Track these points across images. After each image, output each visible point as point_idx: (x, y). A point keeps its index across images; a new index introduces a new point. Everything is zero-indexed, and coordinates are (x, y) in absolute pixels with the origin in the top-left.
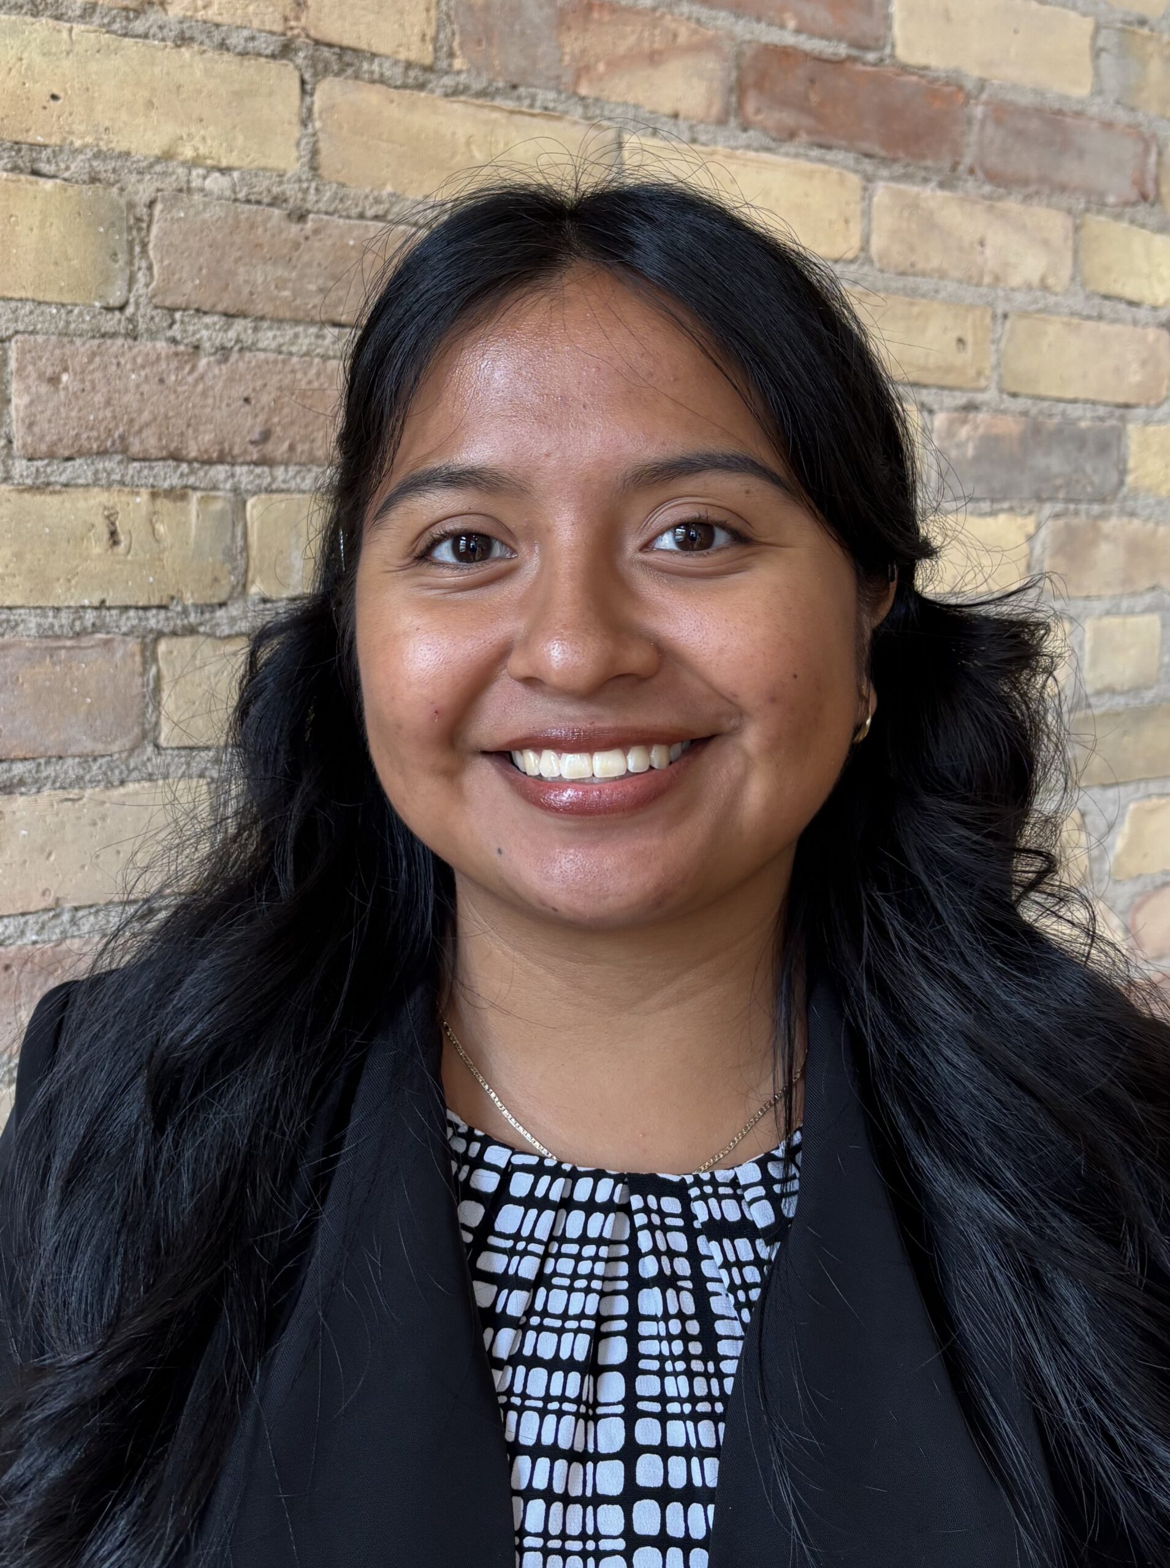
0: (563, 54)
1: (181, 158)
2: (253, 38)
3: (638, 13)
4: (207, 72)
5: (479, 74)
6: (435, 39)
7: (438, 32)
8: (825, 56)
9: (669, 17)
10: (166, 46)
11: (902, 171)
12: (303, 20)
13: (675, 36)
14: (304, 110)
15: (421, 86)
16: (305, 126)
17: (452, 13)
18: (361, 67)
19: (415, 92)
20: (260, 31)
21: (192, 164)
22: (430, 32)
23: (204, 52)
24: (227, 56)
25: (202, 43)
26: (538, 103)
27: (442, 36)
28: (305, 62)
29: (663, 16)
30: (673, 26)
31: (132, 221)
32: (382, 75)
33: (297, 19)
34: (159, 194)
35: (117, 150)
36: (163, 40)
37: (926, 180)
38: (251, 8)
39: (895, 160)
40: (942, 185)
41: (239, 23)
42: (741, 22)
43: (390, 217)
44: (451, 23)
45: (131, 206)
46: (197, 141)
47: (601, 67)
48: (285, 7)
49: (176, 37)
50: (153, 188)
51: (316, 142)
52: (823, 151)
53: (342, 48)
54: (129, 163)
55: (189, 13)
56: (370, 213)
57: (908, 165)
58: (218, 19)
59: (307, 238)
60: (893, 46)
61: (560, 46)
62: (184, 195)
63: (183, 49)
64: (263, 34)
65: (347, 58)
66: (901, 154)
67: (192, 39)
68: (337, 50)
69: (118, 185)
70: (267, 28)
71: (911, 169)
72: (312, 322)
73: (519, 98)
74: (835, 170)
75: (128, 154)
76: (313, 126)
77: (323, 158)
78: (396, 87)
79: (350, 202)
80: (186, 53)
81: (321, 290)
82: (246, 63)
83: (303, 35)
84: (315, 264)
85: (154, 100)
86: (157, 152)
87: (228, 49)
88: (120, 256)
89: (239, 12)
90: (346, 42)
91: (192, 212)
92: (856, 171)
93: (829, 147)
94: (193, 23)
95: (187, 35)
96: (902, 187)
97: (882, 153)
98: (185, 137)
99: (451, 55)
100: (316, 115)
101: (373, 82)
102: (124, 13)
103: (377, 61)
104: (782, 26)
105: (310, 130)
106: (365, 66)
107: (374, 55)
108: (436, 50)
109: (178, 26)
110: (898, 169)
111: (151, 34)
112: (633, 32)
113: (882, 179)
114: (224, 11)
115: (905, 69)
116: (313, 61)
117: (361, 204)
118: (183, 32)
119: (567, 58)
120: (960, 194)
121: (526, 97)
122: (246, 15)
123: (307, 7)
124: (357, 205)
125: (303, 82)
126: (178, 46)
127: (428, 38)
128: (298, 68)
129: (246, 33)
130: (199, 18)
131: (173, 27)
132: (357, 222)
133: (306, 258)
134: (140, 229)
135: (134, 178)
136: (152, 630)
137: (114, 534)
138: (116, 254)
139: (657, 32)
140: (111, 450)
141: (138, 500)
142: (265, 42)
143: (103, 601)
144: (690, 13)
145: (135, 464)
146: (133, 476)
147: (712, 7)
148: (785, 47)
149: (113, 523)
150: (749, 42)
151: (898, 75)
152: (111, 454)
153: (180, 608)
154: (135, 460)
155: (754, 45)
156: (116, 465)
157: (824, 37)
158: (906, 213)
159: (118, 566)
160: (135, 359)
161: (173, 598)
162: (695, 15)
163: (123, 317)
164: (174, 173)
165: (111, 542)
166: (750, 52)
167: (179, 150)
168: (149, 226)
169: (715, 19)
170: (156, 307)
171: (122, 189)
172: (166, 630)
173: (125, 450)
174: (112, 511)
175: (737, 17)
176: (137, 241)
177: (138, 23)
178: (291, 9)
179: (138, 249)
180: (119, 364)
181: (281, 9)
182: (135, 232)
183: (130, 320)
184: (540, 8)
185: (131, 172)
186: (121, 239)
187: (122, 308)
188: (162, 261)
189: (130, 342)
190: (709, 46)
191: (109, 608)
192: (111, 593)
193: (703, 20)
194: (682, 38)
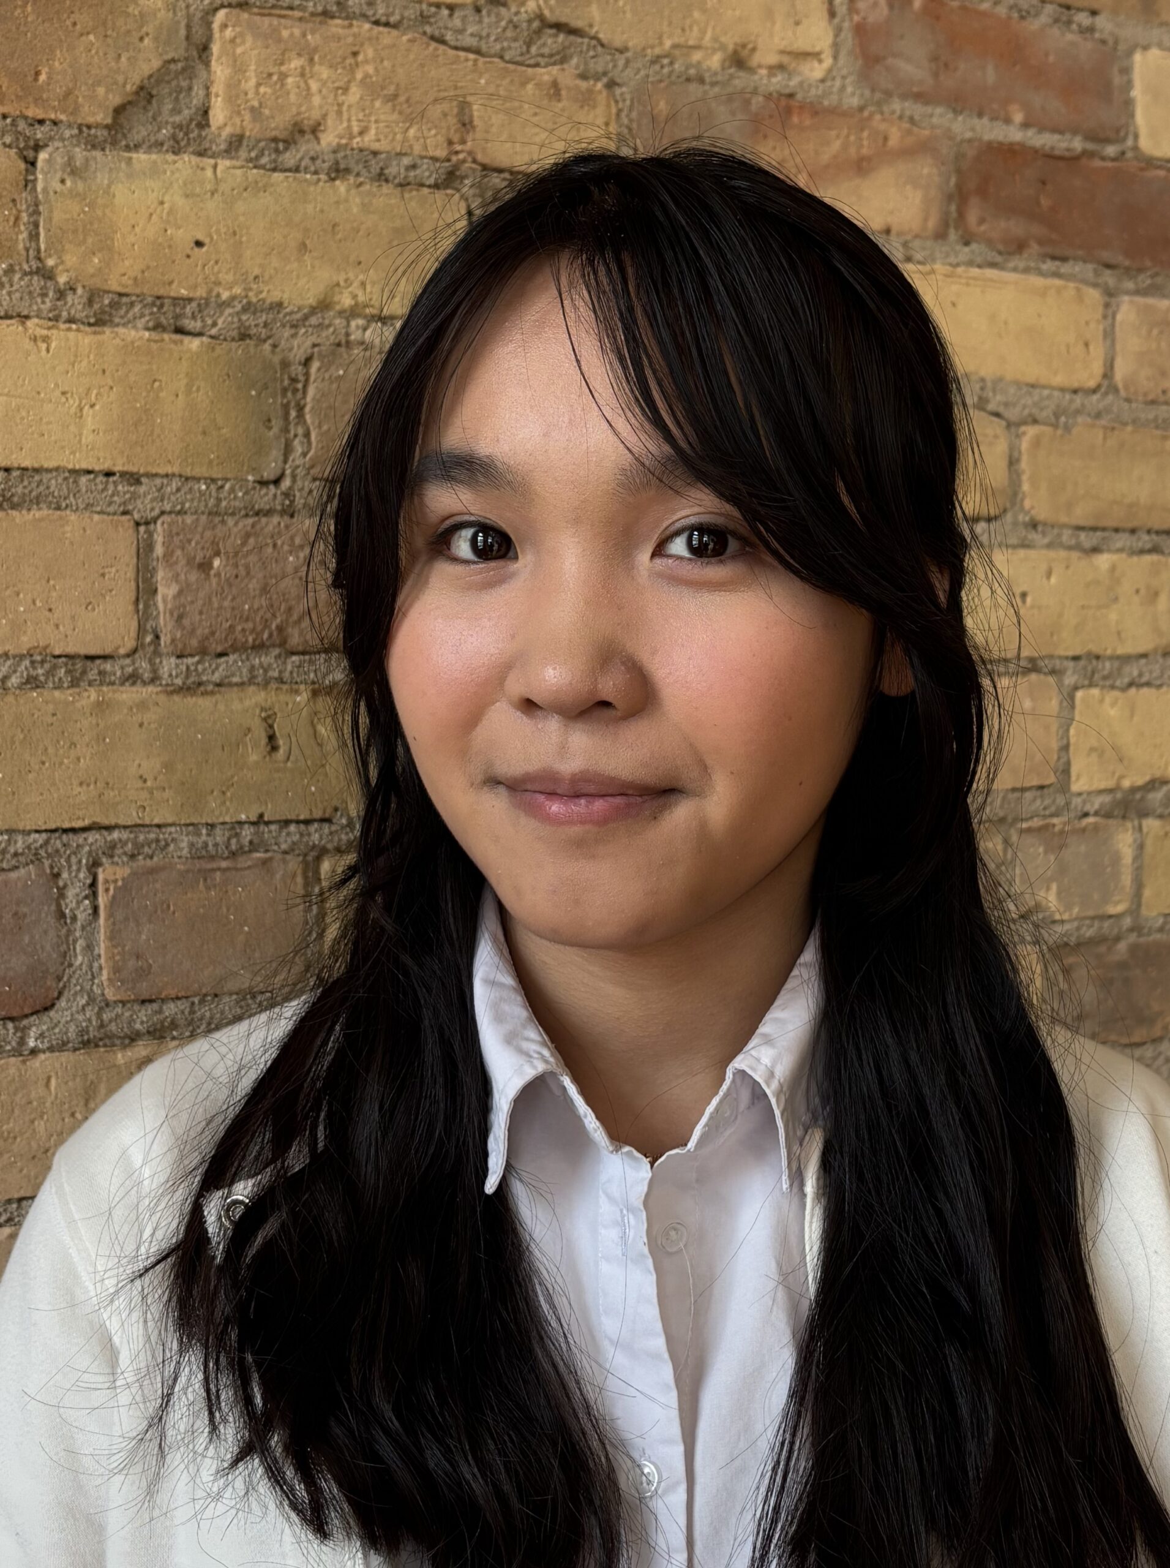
1: (338, 307)
2: (414, 167)
3: (844, 114)
4: (365, 208)
8: (1057, 153)
9: (878, 117)
10: (319, 180)
11: (1149, 281)
12: (469, 142)
13: (886, 139)
17: (635, 126)
20: (422, 157)
21: (351, 314)
23: (361, 184)
24: (386, 189)
25: (358, 175)
28: (472, 192)
29: (871, 115)
30: (883, 127)
31: (286, 382)
33: (463, 142)
34: (316, 349)
35: (268, 302)
36: (316, 173)
38: (412, 132)
39: (1140, 270)
41: (398, 150)
42: (960, 118)
44: (634, 138)
45: (285, 364)
46: (355, 287)
48: (449, 128)
49: (330, 168)
50: (309, 343)
52: (1057, 263)
54: (281, 316)
55: (344, 141)
57: (1156, 274)
58: (376, 146)
60: (1136, 137)
62: (343, 349)
63: (338, 182)
64: (425, 161)
66: (1148, 263)
67: (347, 171)
69: (270, 341)
70: (431, 154)
71: (1159, 280)
74: (1071, 285)
75: (280, 305)
80: (341, 186)
82: (407, 195)
83: (470, 159)
85: (307, 242)
86: (313, 301)
87: (387, 181)
88: (273, 422)
89: (399, 137)
90: (515, 167)
91: (352, 369)
92: (1095, 285)
93: (1064, 259)
94: (348, 152)
95: (342, 166)
96: (1150, 301)
97: (1127, 263)
98: (342, 283)
102: (273, 145)
104: (1008, 121)
109: (332, 156)
110: (1144, 280)
111: (302, 168)
112: (838, 137)
113: (1128, 293)
114: (382, 137)
115: (1150, 162)
116: (482, 189)
118: (337, 163)
122: (405, 140)
123: (473, 127)
126: (333, 180)
128: (464, 197)
129: (406, 161)
130: (355, 146)
131: (326, 158)
134: (296, 390)
135: (287, 332)
136: (314, 846)
137: (271, 738)
138: (269, 420)
139: (865, 134)
140: (268, 643)
141: (298, 699)
142: (428, 169)
143: (261, 816)
144: (903, 110)
145: (295, 658)
146: (291, 673)
147: (927, 103)
148: (1011, 144)
149: (271, 726)
150: (970, 141)
151: (1142, 169)
152: (268, 648)
153: (344, 821)
154: (293, 653)
155: (976, 144)
156: (272, 661)
157: (1055, 130)
158: (1155, 332)
159: (276, 775)
160: (292, 538)
161: (336, 809)
162: (908, 113)
163: (279, 492)
164: (329, 326)
165: (269, 748)
166: (971, 153)
167: (336, 299)
168: (305, 387)
169: (931, 116)
170: (314, 479)
171: (275, 346)
172: (330, 846)
173: (283, 643)
174: (270, 713)
175: (956, 112)
176: (293, 404)
177: (287, 155)
178: (456, 131)
179: (293, 414)
180: (275, 545)
181: (444, 131)
182: (289, 394)
183: (286, 495)
184: (733, 113)
185: (283, 326)
186: (274, 402)
187: (277, 482)
188: (320, 426)
189: (286, 518)
190: (924, 148)
191: (267, 823)
192: (270, 806)
193: (917, 118)
194: (894, 141)
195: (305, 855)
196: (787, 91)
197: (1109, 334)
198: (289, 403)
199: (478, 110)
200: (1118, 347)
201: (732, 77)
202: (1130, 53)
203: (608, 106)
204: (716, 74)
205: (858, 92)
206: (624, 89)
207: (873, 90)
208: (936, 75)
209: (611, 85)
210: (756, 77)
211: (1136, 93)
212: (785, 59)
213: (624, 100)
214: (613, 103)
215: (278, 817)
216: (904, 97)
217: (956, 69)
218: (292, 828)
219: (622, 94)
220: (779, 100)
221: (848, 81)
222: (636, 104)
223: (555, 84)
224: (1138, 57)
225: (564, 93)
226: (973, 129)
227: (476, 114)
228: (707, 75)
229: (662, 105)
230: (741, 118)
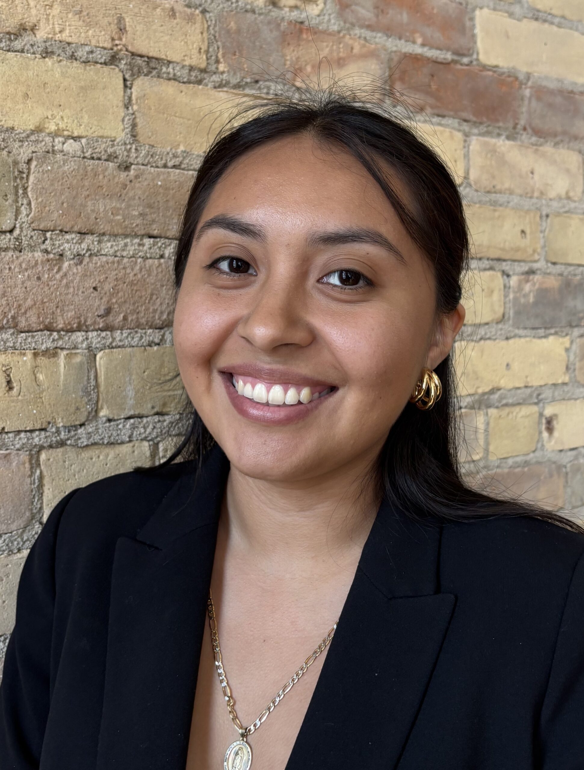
0: (286, 60)
1: (47, 131)
2: (92, 52)
3: (330, 34)
4: (63, 74)
5: (235, 74)
6: (207, 52)
7: (208, 47)
8: (439, 60)
9: (348, 37)
10: (36, 57)
11: (485, 129)
12: (124, 40)
13: (352, 48)
14: (126, 98)
15: (199, 82)
16: (128, 108)
17: (217, 35)
18: (161, 69)
19: (196, 86)
20: (97, 47)
21: (55, 135)
22: (204, 47)
23: (60, 61)
24: (75, 64)
25: (59, 55)
26: (271, 92)
27: (211, 50)
28: (126, 67)
29: (344, 36)
30: (351, 42)
31: (16, 173)
32: (175, 75)
33: (120, 39)
34: (34, 154)
35: (5, 126)
36: (34, 53)
37: (499, 135)
38: (90, 32)
39: (481, 123)
40: (508, 138)
41: (82, 42)
42: (390, 40)
43: (183, 166)
44: (217, 41)
45: (16, 163)
46: (57, 120)
47: (309, 69)
48: (112, 32)
49: (42, 51)
50: (30, 151)
51: (135, 118)
52: (440, 118)
53: (148, 57)
54: (13, 135)
55: (50, 36)
56: (170, 164)
57: (489, 126)
58: (69, 40)
59: (131, 181)
60: (478, 54)
61: (284, 56)
62: (50, 155)
63: (47, 59)
64: (99, 49)
65: (152, 65)
66: (485, 119)
67: (52, 53)
68: (146, 59)
69: (7, 150)
70: (101, 45)
71: (490, 128)
72: (136, 236)
73: (260, 88)
74: (447, 130)
75: (13, 128)
76: (132, 109)
77: (139, 129)
78: (184, 83)
79: (157, 157)
80: (49, 62)
81: (141, 214)
82: (88, 68)
83: (124, 49)
84: (137, 197)
85: (29, 93)
86: (32, 127)
87: (76, 59)
88: (9, 196)
89: (83, 35)
90: (151, 54)
91: (56, 166)
92: (459, 131)
93: (443, 116)
94: (53, 42)
95: (50, 50)
96: (487, 139)
97: (474, 119)
98: (50, 117)
99: (217, 62)
100: (134, 102)
101: (169, 79)
102: (8, 36)
103: (171, 66)
104: (414, 42)
105: (131, 111)
106: (164, 69)
107: (169, 62)
108: (207, 59)
109: (43, 44)
110: (483, 128)
111: (25, 51)
112: (327, 46)
113: (475, 135)
114: (73, 35)
115: (485, 68)
116: (131, 66)
117: (164, 159)
118: (46, 48)
119: (288, 63)
120: (519, 143)
121: (263, 88)
122: (87, 37)
123: (126, 31)
124: (162, 159)
125: (125, 80)
126: (44, 58)
127: (202, 51)
128: (121, 71)
129: (87, 49)
130: (57, 39)
131: (40, 45)
132: (163, 170)
133: (131, 194)
134: (22, 178)
135: (17, 144)
136: (36, 445)
137: (9, 382)
138: (6, 196)
139: (341, 46)
140: (6, 326)
141: (25, 358)
142: (100, 54)
143: (3, 429)
144: (361, 33)
145: (22, 335)
146: (21, 343)
147: (373, 31)
148: (416, 55)
149: (9, 375)
150: (395, 52)
151: (481, 71)
152: (6, 329)
153: (54, 430)
154: (22, 332)
155: (398, 54)
156: (9, 336)
157: (438, 48)
158: (489, 156)
159: (13, 404)
160: (20, 265)
161: (49, 423)
162: (363, 35)
163: (12, 237)
164: (43, 141)
165: (7, 388)
166: (396, 59)
167: (46, 126)
168: (28, 176)
169: (375, 37)
170: (34, 230)
171: (9, 152)
172: (45, 445)
173: (15, 326)
174: (8, 367)
175: (388, 36)
176: (20, 186)
177: (17, 42)
178: (116, 33)
179: (21, 192)
180: (10, 268)
181: (109, 33)
182: (18, 180)
183: (17, 239)
184: (271, 31)
185: (15, 141)
186: (9, 185)
187: (11, 231)
188: (37, 199)
189: (17, 253)
190: (372, 54)
191: (7, 433)
192: (8, 423)
193: (368, 38)
194: (356, 51)
195: (31, 450)
196: (300, 20)
197: (467, 156)
198: (18, 185)
199: (129, 22)
200: (471, 163)
201: (270, 11)
202: (474, 10)
203: (203, 23)
204: (261, 9)
205: (337, 23)
206: (211, 14)
207: (345, 22)
208: (377, 16)
209: (204, 12)
210: (283, 12)
211: (477, 31)
212: (298, 3)
213: (211, 20)
214: (205, 22)
215: (13, 429)
216: (361, 27)
217: (387, 13)
218: (22, 435)
219: (210, 17)
220: (295, 25)
221: (332, 16)
222: (218, 23)
223: (172, 10)
224: (478, 12)
225: (177, 14)
226: (396, 46)
227: (127, 24)
228: (257, 9)
229: (232, 24)
230: (275, 33)
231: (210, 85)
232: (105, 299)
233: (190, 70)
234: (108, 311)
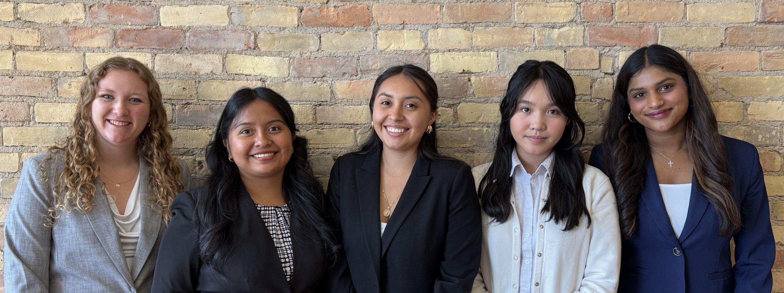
3: (88, 28)
5: (50, 46)
7: (41, 40)
13: (97, 31)
14: (13, 58)
15: (38, 50)
17: (44, 36)
18: (25, 48)
19: (36, 52)
26: (64, 50)
28: (14, 49)
30: (96, 29)
32: (29, 49)
33: (12, 42)
43: (30, 75)
44: (44, 38)
47: (79, 40)
51: (15, 63)
53: (21, 46)
56: (26, 75)
59: (13, 81)
61: (69, 38)
72: (14, 96)
73: (59, 50)
76: (15, 60)
77: (17, 66)
78: (32, 51)
83: (13, 45)
84: (14, 85)
99: (44, 43)
100: (16, 58)
101: (27, 51)
104: (127, 25)
107: (28, 46)
108: (40, 43)
112: (87, 32)
116: (16, 49)
119: (71, 40)
121: (61, 49)
123: (14, 39)
124: (23, 74)
125: (13, 53)
127: (39, 41)
128: (12, 50)
132: (23, 77)
139: (93, 31)
144: (101, 26)
147: (106, 24)
148: (128, 29)
157: (139, 25)
169: (108, 26)
178: (10, 40)
181: (8, 41)
184: (63, 31)
190: (105, 32)
193: (104, 27)
194: (99, 32)
196: (76, 26)
199: (15, 37)
201: (64, 25)
203: (39, 33)
204: (60, 25)
205: (91, 24)
207: (94, 23)
208: (109, 19)
209: (39, 29)
210: (70, 24)
211: (161, 15)
212: (75, 21)
216: (102, 24)
219: (42, 31)
220: (74, 28)
221: (89, 22)
222: (44, 32)
223: (28, 31)
224: (161, 8)
226: (118, 27)
228: (58, 25)
229: (49, 31)
230: (65, 32)
231: (42, 51)
232: (5, 113)
233: (34, 48)
234: (6, 116)
